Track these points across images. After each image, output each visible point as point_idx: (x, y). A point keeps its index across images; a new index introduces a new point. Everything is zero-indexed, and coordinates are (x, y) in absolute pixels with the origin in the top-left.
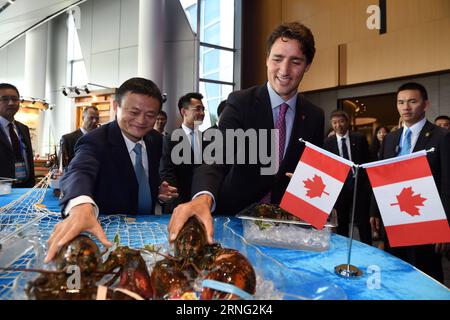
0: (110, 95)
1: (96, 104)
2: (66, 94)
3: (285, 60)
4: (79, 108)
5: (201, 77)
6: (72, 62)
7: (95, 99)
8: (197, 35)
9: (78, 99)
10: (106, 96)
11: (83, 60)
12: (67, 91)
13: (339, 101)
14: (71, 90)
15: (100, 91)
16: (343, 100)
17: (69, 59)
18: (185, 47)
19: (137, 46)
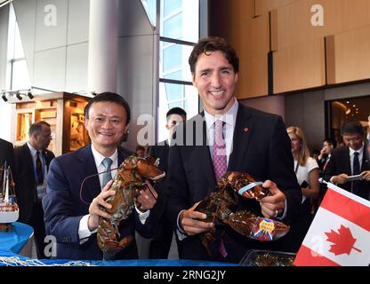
0: (55, 100)
1: (41, 110)
2: (5, 99)
3: (215, 73)
4: (20, 115)
5: (161, 77)
6: (12, 61)
7: (39, 105)
8: (156, 29)
9: (20, 105)
10: (52, 101)
11: (25, 59)
12: (7, 96)
13: (326, 102)
14: (11, 94)
15: (45, 95)
16: (331, 101)
17: (9, 58)
18: (143, 42)
19: (88, 42)
